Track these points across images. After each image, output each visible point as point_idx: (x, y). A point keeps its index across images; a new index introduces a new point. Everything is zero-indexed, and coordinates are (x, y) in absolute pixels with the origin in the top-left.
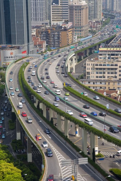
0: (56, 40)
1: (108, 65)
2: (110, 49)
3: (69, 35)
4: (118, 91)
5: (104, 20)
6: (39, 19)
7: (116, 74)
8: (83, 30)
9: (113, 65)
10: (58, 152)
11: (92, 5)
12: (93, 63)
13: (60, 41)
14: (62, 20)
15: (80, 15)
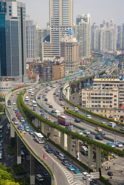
0: (49, 74)
1: (103, 94)
2: (105, 80)
3: (62, 69)
4: (115, 118)
5: (92, 58)
6: (31, 56)
7: (111, 103)
8: (75, 65)
9: (108, 95)
10: (65, 170)
11: (81, 44)
12: (89, 92)
13: (53, 75)
14: (53, 57)
15: (71, 51)
